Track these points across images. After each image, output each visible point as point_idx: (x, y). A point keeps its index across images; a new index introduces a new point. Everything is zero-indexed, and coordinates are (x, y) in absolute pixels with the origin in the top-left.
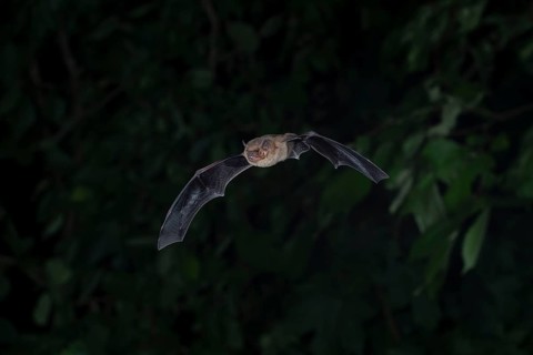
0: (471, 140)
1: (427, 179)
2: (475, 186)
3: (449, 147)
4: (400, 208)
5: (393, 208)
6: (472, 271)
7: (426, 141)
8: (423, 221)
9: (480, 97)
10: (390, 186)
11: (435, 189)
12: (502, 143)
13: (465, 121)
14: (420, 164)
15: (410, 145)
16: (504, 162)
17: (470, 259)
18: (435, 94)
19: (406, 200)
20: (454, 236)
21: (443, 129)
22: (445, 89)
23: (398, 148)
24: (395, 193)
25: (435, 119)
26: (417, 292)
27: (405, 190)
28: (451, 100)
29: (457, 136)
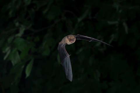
0: (28, 38)
1: (15, 50)
2: (29, 52)
3: (22, 40)
4: (7, 58)
5: (5, 58)
6: (28, 78)
7: (14, 39)
8: (14, 62)
9: (31, 25)
10: (4, 52)
11: (17, 53)
12: (37, 39)
13: (26, 32)
14: (13, 45)
15: (10, 40)
16: (38, 44)
17: (28, 74)
18: (17, 24)
19: (9, 56)
20: (23, 67)
21: (20, 35)
22: (20, 23)
23: (6, 40)
24: (5, 54)
25: (17, 32)
26: (12, 84)
27: (8, 53)
28: (22, 26)
29: (24, 37)
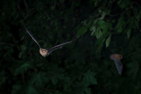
0: (108, 20)
1: (98, 29)
2: (108, 30)
3: (103, 22)
5: (92, 34)
6: (108, 47)
7: (98, 21)
8: (98, 37)
9: (109, 12)
11: (100, 31)
12: (114, 21)
13: (106, 17)
14: (97, 25)
15: (95, 22)
16: (114, 25)
17: (107, 45)
18: (100, 11)
19: (94, 33)
20: (104, 40)
21: (102, 18)
22: (102, 10)
23: (93, 22)
24: (92, 31)
25: (100, 16)
26: (97, 52)
27: (94, 31)
28: (104, 12)
29: (105, 20)
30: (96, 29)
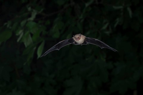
0: (40, 22)
1: (27, 33)
2: (41, 35)
3: (33, 24)
4: (20, 40)
5: (18, 40)
6: (40, 58)
7: (27, 22)
8: (26, 44)
9: (42, 10)
10: (17, 35)
11: (30, 35)
12: (48, 22)
13: (38, 17)
14: (25, 29)
15: (23, 23)
16: (49, 28)
17: (39, 55)
18: (29, 9)
19: (22, 39)
20: (35, 48)
21: (32, 19)
22: (32, 8)
23: (19, 24)
24: (19, 36)
25: (30, 16)
26: (25, 64)
27: (21, 36)
28: (34, 10)
29: (36, 21)
30: (24, 34)
